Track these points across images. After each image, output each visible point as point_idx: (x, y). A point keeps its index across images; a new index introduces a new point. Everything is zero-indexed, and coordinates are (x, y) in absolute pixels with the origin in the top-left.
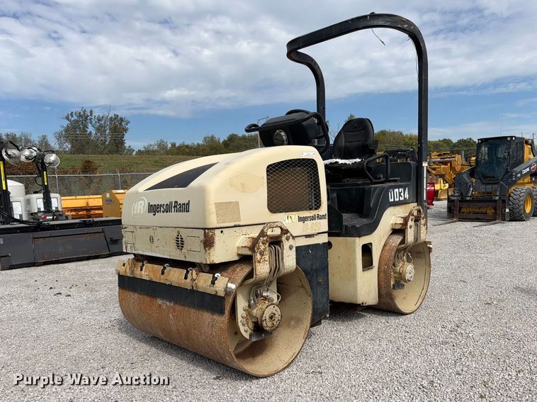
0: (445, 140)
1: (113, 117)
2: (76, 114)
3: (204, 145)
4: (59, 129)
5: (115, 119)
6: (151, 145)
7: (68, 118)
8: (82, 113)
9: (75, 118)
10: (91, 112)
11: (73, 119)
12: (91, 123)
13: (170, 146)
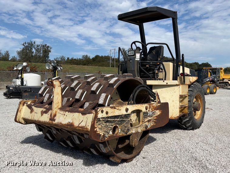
0: (195, 63)
1: (44, 45)
2: (27, 43)
3: (82, 59)
4: (19, 50)
5: (45, 46)
6: (58, 58)
7: (23, 45)
8: (30, 43)
9: (27, 45)
10: (34, 42)
11: (26, 45)
12: (34, 48)
13: (66, 59)
